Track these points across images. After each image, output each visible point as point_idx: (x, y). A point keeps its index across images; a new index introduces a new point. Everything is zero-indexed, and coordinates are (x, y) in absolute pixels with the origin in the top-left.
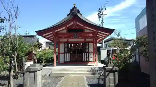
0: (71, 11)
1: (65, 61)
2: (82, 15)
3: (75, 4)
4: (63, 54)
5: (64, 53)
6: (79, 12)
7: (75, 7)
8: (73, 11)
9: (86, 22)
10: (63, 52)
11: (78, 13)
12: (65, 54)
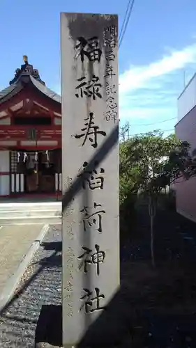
0: (19, 72)
1: (13, 190)
2: (44, 83)
3: (26, 57)
4: (8, 177)
5: (10, 174)
6: (37, 77)
7: (26, 62)
8: (24, 73)
9: (53, 100)
10: (8, 171)
11: (35, 78)
12: (13, 175)
